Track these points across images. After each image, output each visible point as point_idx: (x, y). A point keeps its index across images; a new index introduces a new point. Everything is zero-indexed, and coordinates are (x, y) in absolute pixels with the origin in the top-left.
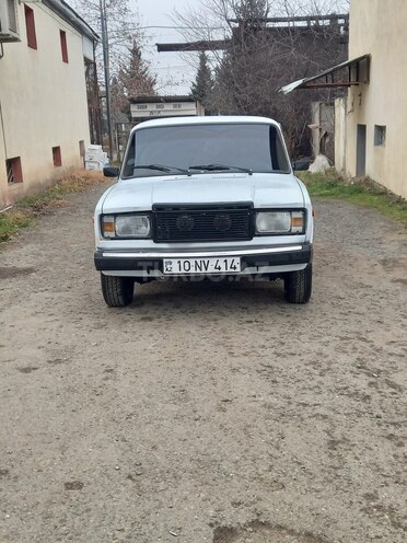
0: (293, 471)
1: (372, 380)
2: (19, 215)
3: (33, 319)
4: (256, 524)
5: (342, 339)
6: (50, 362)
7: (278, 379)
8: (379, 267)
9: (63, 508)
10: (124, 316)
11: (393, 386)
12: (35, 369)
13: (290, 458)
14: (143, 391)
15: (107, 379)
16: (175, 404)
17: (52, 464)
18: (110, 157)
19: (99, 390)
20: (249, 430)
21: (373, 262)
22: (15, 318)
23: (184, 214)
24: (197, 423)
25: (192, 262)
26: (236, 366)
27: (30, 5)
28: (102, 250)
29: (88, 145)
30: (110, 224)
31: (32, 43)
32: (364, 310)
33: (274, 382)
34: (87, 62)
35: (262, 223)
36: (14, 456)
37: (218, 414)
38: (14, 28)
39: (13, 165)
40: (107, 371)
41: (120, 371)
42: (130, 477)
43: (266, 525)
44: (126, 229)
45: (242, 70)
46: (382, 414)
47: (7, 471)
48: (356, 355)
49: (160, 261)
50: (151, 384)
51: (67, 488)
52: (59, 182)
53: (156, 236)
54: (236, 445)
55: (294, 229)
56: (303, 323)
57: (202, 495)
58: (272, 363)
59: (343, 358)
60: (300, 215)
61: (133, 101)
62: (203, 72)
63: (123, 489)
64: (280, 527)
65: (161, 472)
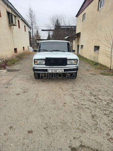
0: (86, 126)
1: (95, 97)
2: (17, 59)
3: (20, 81)
4: (82, 146)
5: (85, 87)
6: (23, 92)
7: (75, 97)
8: (86, 71)
9: (28, 141)
10: (39, 81)
11: (100, 99)
12: (20, 94)
13: (84, 121)
14: (45, 101)
15: (36, 97)
16: (53, 104)
17: (24, 124)
18: (33, 49)
19: (35, 100)
20: (72, 112)
21: (85, 70)
22: (15, 81)
23: (52, 60)
24: (59, 110)
25: (54, 70)
26: (65, 94)
27: (19, 20)
28: (34, 67)
29: (29, 47)
30: (36, 62)
31: (19, 27)
32: (87, 80)
33: (74, 98)
34: (29, 32)
35: (68, 62)
36: (14, 121)
37: (64, 107)
38: (16, 23)
39: (15, 49)
40: (36, 95)
41: (39, 95)
42: (45, 128)
43: (84, 146)
44: (40, 63)
45: (57, 35)
46: (101, 107)
47: (12, 127)
48: (89, 91)
49: (47, 70)
50: (47, 99)
51: (29, 133)
52: (24, 53)
53: (46, 64)
54: (70, 117)
55: (75, 64)
56: (76, 83)
57: (65, 135)
58: (72, 93)
59: (87, 92)
60: (76, 61)
61: (37, 40)
62: (49, 35)
63: (43, 133)
64: (88, 147)
65: (53, 126)
